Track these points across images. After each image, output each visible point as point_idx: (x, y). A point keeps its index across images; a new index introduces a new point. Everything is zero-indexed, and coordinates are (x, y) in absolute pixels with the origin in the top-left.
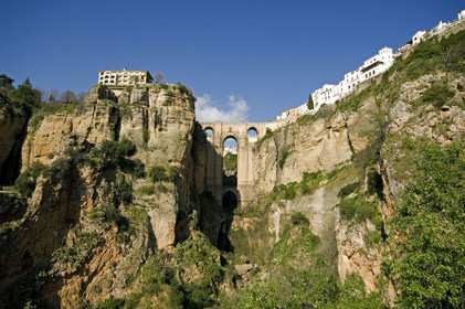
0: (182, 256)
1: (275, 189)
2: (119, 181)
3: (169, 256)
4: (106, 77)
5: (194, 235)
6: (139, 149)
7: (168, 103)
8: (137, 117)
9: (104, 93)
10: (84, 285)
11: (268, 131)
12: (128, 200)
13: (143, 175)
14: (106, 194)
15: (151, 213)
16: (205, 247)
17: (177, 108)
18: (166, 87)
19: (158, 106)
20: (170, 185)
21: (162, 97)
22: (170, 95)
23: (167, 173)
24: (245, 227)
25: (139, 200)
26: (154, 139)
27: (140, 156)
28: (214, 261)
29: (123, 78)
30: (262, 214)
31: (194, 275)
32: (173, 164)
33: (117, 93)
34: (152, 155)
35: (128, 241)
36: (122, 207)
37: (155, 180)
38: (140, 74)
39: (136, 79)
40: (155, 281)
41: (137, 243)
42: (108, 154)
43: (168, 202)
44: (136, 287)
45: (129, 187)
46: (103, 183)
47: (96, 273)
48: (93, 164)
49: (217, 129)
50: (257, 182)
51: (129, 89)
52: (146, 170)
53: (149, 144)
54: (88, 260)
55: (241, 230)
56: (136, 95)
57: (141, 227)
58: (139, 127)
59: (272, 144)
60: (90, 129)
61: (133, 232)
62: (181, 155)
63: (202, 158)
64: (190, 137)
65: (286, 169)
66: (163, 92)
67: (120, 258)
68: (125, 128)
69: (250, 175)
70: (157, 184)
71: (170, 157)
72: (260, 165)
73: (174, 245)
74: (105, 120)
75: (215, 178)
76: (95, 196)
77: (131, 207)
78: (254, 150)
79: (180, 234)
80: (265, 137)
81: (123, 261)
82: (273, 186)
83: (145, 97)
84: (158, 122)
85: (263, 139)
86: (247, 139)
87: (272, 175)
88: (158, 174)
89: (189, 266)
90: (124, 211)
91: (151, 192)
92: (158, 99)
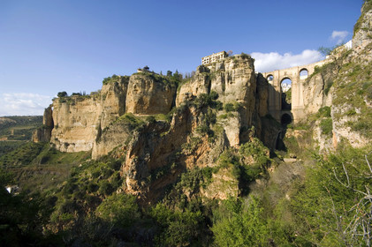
0: (243, 150)
1: (320, 110)
2: (209, 113)
3: (236, 150)
4: (205, 61)
5: (253, 140)
6: (220, 95)
7: (235, 67)
8: (219, 78)
9: (203, 69)
10: (195, 160)
11: (317, 69)
12: (214, 122)
13: (221, 109)
14: (203, 119)
15: (225, 128)
16: (260, 146)
17: (241, 69)
18: (233, 58)
19: (230, 69)
20: (236, 113)
21: (232, 65)
22: (236, 62)
23: (234, 107)
24: (296, 135)
25: (219, 121)
26: (228, 88)
27: (221, 99)
28: (265, 155)
29: (213, 58)
30: (309, 127)
31: (251, 161)
32: (239, 101)
33: (210, 67)
34: (227, 97)
35: (213, 141)
36: (211, 125)
37: (228, 111)
38: (221, 54)
39: (219, 57)
40: (226, 162)
41: (218, 143)
42: (203, 100)
43: (234, 122)
45: (214, 116)
46: (201, 114)
47: (200, 155)
48: (196, 106)
49: (276, 75)
50: (307, 106)
51: (215, 64)
52: (224, 106)
53: (226, 92)
54: (196, 149)
55: (293, 138)
56: (218, 66)
57: (220, 135)
58: (220, 84)
59: (319, 78)
60: (197, 89)
61: (216, 138)
63: (263, 94)
64: (249, 84)
65: (330, 95)
66: (232, 61)
67: (210, 149)
68: (213, 85)
69: (302, 101)
70: (228, 113)
71: (237, 97)
72: (309, 94)
73: (239, 144)
74: (203, 83)
75: (275, 106)
76: (197, 121)
77: (215, 125)
78: (304, 85)
79: (243, 138)
80: (314, 74)
81: (212, 151)
82: (319, 107)
83: (223, 67)
84: (229, 79)
85: (312, 76)
86: (298, 78)
87: (319, 100)
88: (229, 108)
89: (247, 156)
90: (212, 127)
91: (225, 117)
92: (229, 66)
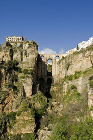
0: (34, 99)
1: (65, 77)
2: (13, 74)
3: (30, 99)
4: (8, 39)
5: (38, 92)
6: (19, 63)
7: (29, 47)
8: (19, 52)
9: (8, 44)
10: (3, 108)
11: (63, 57)
12: (16, 80)
13: (21, 72)
14: (9, 78)
15: (24, 85)
16: (42, 96)
17: (32, 49)
18: (28, 42)
19: (26, 48)
20: (30, 76)
21: (27, 46)
22: (30, 45)
23: (29, 71)
24: (55, 90)
25: (20, 80)
26: (24, 60)
27: (20, 65)
28: (45, 101)
29: (14, 39)
30: (61, 85)
31: (38, 105)
32: (31, 68)
33: (12, 44)
34: (24, 65)
35: (17, 94)
36: (14, 83)
37: (25, 74)
38: (20, 38)
39: (18, 39)
40: (26, 107)
41: (20, 95)
42: (10, 65)
43: (29, 81)
44: (20, 109)
45: (17, 76)
46: (8, 75)
47: (7, 104)
48: (5, 68)
49: (45, 56)
50: (59, 75)
51: (16, 43)
52: (22, 70)
53: (23, 62)
54: (4, 99)
55: (53, 91)
56: (18, 45)
57: (21, 89)
58: (19, 56)
59: (64, 62)
60: (3, 56)
61: (18, 91)
62: (33, 65)
63: (40, 66)
64: (37, 59)
65: (69, 70)
66: (27, 44)
67: (14, 99)
68: (15, 56)
69: (57, 72)
70: (26, 75)
71: (30, 66)
72: (60, 69)
73: (32, 95)
74: (8, 53)
75: (44, 73)
76: (6, 78)
77: (17, 83)
78: (58, 64)
79: (34, 92)
83: (21, 45)
84: (26, 54)
85: (61, 60)
86: (55, 60)
87: (64, 72)
88: (26, 72)
89: (36, 102)
90: (15, 84)
91: (24, 78)
92: (26, 46)
